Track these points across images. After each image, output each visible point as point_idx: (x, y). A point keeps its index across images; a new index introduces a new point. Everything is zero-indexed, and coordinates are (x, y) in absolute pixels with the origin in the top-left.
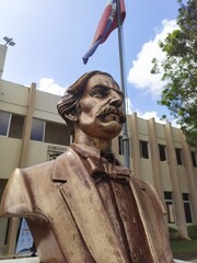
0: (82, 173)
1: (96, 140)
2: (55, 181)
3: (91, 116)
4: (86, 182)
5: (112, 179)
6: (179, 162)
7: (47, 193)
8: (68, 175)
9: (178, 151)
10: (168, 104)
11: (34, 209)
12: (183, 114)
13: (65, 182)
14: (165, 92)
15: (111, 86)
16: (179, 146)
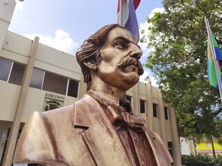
0: (103, 121)
1: (114, 89)
2: (76, 127)
3: (112, 65)
4: (108, 130)
5: (130, 127)
6: (155, 115)
7: (69, 139)
8: (90, 121)
9: (155, 106)
10: (151, 68)
11: (57, 156)
12: (161, 77)
13: (87, 128)
14: (149, 58)
15: (131, 40)
16: (156, 102)
